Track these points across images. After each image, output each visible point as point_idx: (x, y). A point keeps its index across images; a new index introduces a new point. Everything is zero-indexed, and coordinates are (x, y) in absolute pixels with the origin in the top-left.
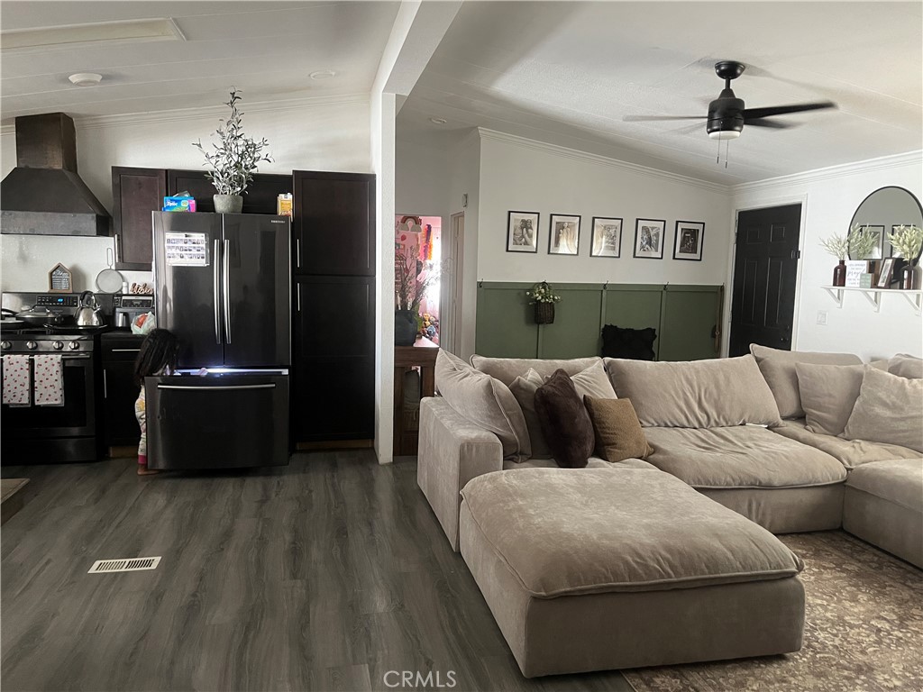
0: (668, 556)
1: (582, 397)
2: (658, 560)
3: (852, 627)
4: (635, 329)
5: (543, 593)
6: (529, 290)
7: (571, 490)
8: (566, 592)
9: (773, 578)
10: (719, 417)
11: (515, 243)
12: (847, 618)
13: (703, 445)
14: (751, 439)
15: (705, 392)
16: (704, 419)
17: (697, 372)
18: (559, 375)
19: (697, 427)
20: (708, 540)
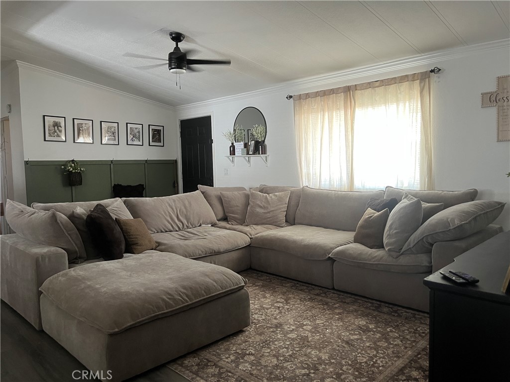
0: (185, 291)
1: (115, 219)
2: (180, 294)
3: (267, 309)
4: (132, 185)
5: (117, 330)
6: (63, 165)
7: (118, 270)
8: (131, 325)
9: (235, 291)
10: (188, 224)
11: (50, 135)
12: (264, 306)
13: (183, 238)
14: (206, 232)
15: (180, 211)
16: (181, 226)
17: (174, 201)
18: (99, 207)
19: (178, 230)
20: (203, 278)
